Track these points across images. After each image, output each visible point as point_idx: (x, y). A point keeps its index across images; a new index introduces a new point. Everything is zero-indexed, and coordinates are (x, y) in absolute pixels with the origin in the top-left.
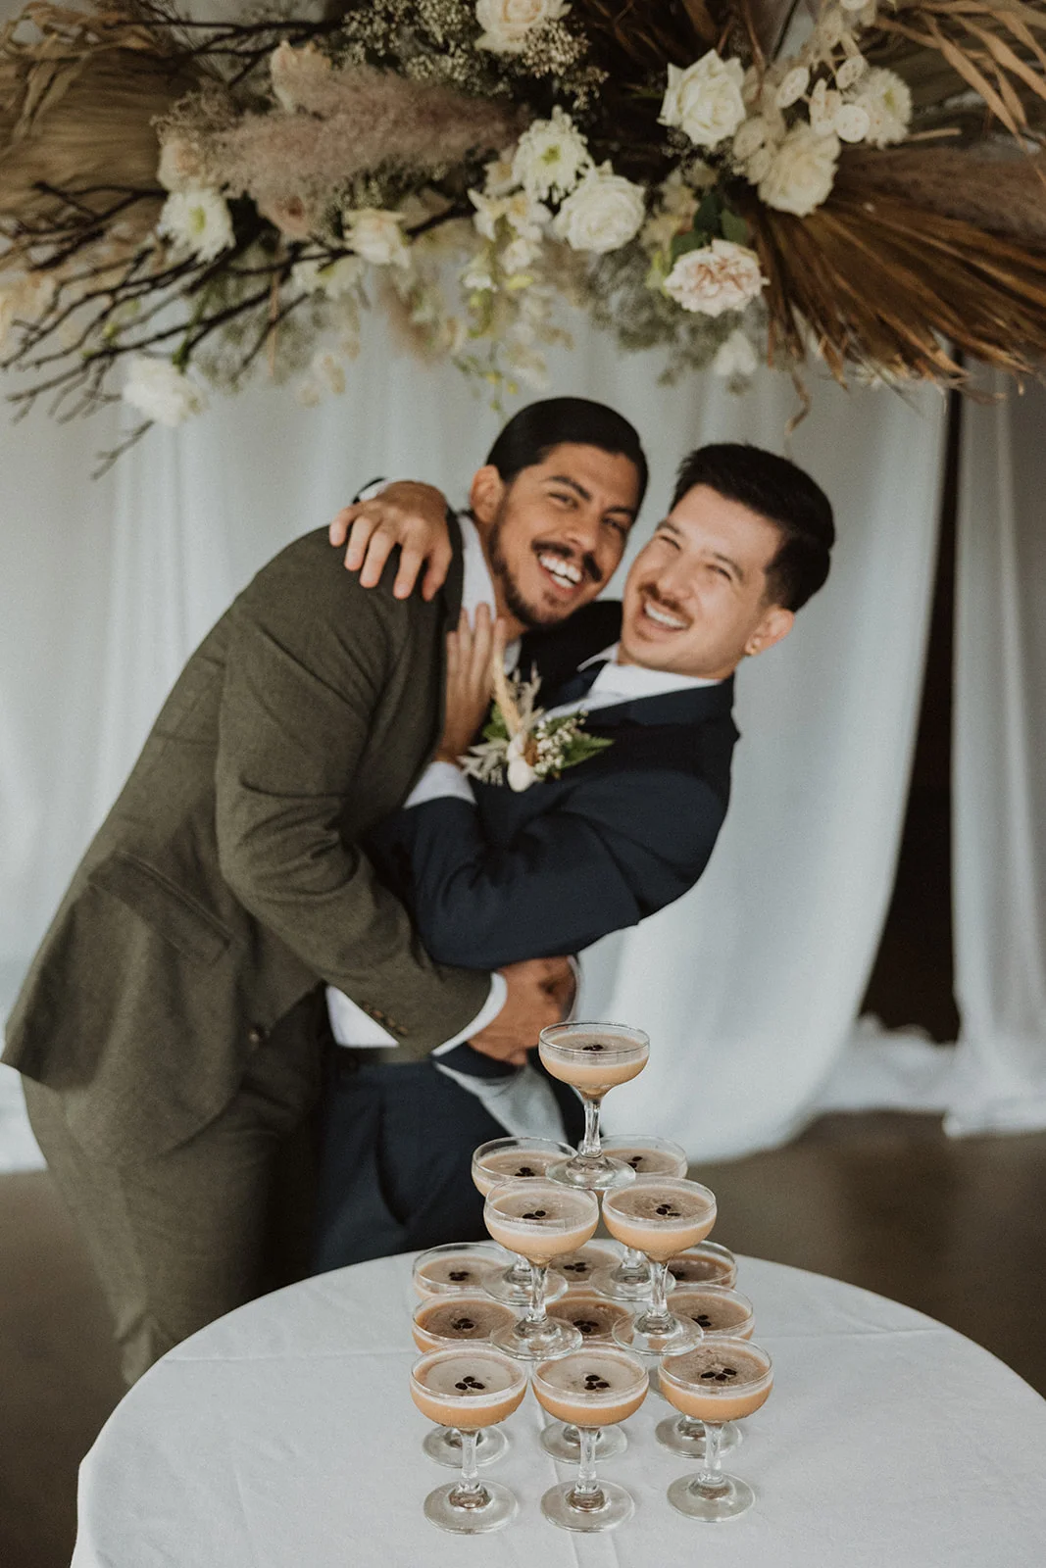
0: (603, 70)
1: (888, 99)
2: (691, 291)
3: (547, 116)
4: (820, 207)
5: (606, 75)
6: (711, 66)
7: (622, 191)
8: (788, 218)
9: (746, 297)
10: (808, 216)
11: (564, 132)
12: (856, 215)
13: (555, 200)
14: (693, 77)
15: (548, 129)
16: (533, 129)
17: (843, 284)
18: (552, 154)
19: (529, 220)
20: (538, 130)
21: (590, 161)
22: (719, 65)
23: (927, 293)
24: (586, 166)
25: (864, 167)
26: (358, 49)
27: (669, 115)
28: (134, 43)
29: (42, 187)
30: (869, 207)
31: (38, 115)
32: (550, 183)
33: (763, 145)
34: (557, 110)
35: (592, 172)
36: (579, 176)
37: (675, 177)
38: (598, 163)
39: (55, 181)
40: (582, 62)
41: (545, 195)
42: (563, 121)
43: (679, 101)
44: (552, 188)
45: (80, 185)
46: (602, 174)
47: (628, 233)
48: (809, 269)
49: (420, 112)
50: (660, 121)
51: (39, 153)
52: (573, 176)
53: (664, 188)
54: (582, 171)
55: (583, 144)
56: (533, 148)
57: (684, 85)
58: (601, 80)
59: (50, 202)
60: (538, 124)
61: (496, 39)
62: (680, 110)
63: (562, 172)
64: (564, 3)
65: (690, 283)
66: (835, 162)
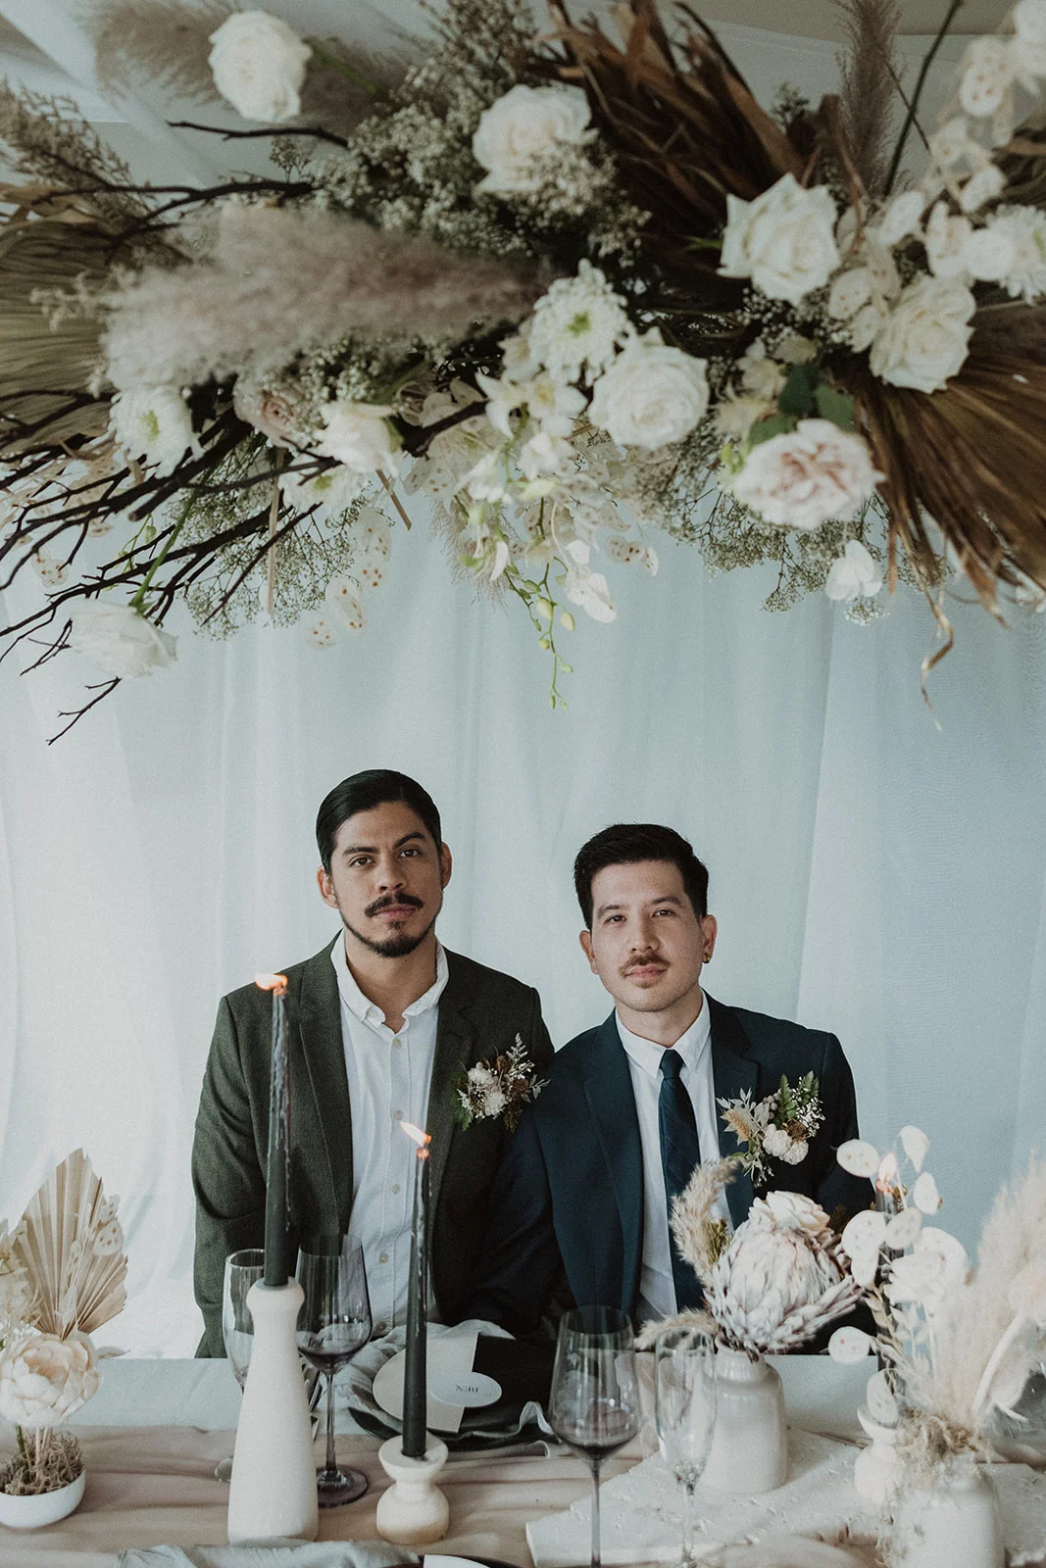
0: (642, 209)
2: (773, 494)
3: (573, 272)
4: (950, 380)
5: (647, 215)
6: (786, 198)
7: (676, 366)
8: (911, 397)
9: (852, 499)
10: (937, 392)
11: (594, 293)
12: (1005, 390)
13: (589, 382)
14: (763, 211)
15: (574, 290)
16: (552, 289)
17: (990, 478)
18: (581, 322)
19: (558, 411)
20: (560, 292)
21: (630, 328)
22: (800, 194)
24: (626, 335)
25: (1008, 330)
27: (732, 265)
28: (72, 218)
30: (1021, 379)
32: (580, 360)
33: (869, 303)
34: (584, 264)
35: (633, 343)
36: (618, 349)
37: (757, 350)
38: (642, 332)
40: (610, 199)
41: (575, 376)
42: (594, 281)
43: (745, 244)
44: (584, 367)
46: (648, 345)
47: (686, 421)
48: (942, 460)
49: (393, 272)
50: (721, 272)
52: (610, 350)
53: (743, 364)
54: (622, 343)
55: (621, 307)
56: (554, 315)
57: (752, 223)
58: (641, 221)
60: (560, 284)
61: (503, 179)
62: (748, 256)
63: (596, 345)
64: (588, 128)
65: (770, 482)
66: (970, 324)
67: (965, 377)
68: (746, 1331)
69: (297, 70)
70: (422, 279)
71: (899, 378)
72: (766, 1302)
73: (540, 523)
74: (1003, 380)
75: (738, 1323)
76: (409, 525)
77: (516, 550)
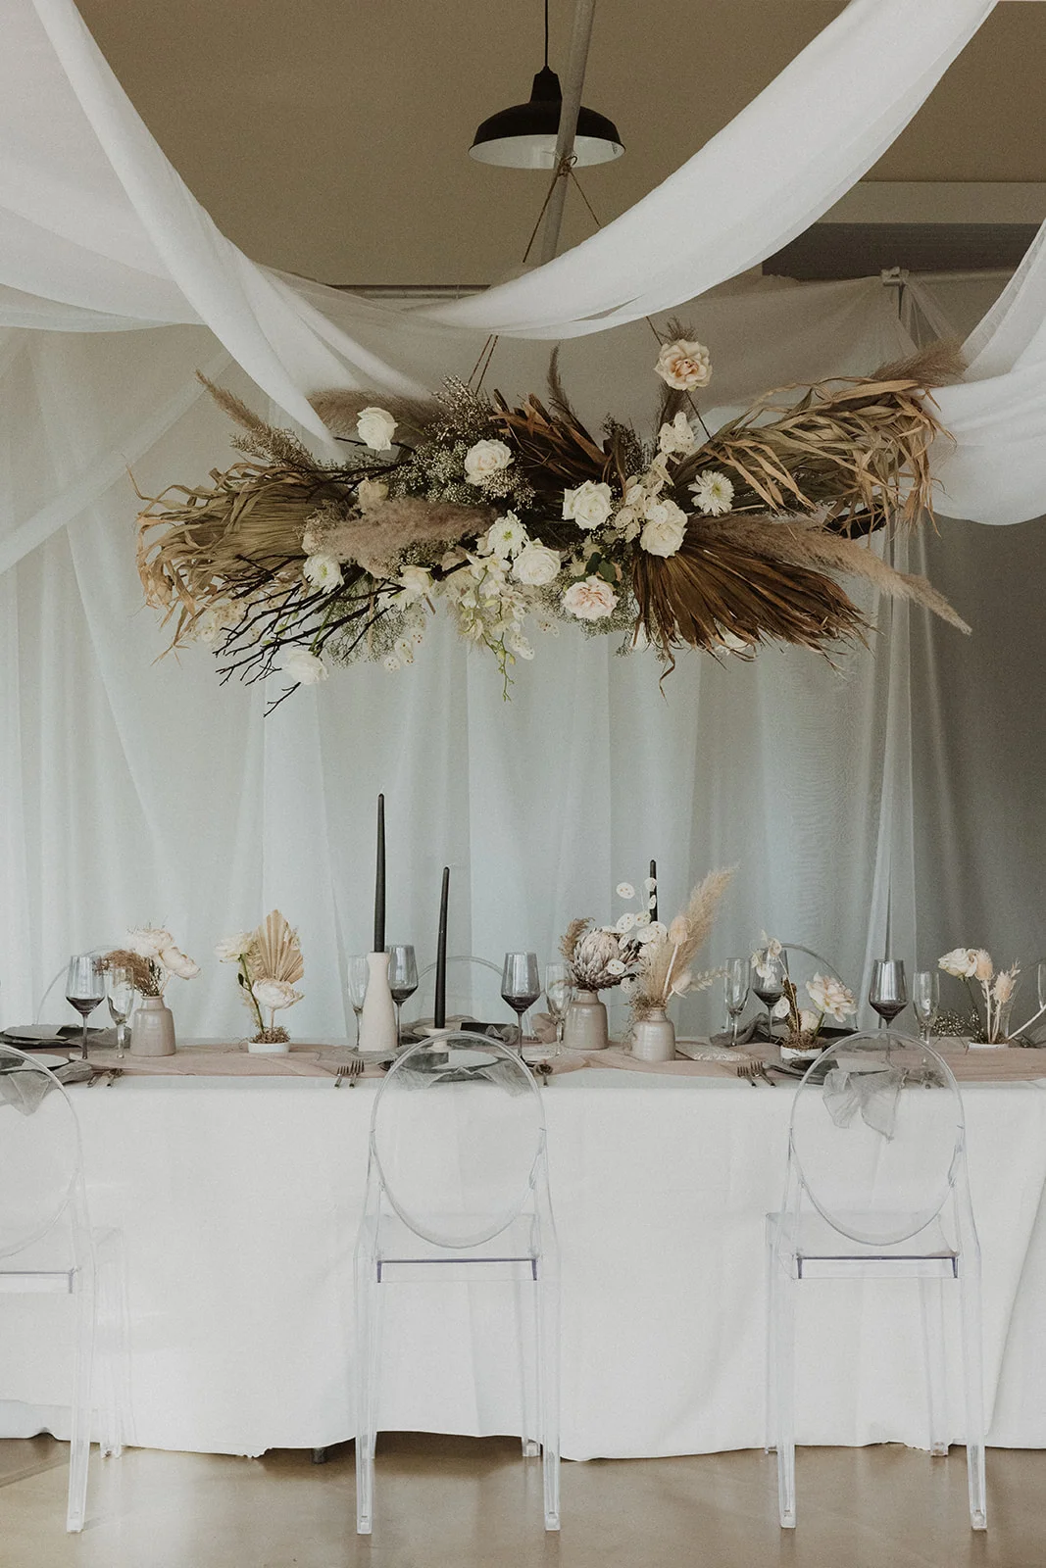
0: (532, 490)
1: (717, 489)
2: (577, 605)
3: (506, 515)
4: (675, 552)
5: (534, 492)
6: (589, 488)
7: (546, 554)
8: (658, 559)
9: (609, 608)
10: (668, 558)
11: (513, 523)
12: (697, 557)
13: (512, 558)
14: (578, 494)
15: (505, 522)
16: (498, 522)
18: (508, 535)
19: (498, 567)
21: (528, 538)
22: (594, 487)
23: (720, 603)
24: (526, 540)
26: (403, 486)
27: (566, 515)
28: (290, 481)
29: (239, 557)
30: (707, 552)
31: (239, 520)
32: (508, 549)
33: (633, 522)
34: (510, 512)
35: (528, 544)
36: (524, 546)
37: (588, 540)
38: (532, 538)
39: (245, 554)
40: (518, 488)
41: (506, 556)
42: (513, 518)
43: (571, 508)
44: (510, 551)
45: (260, 555)
46: (535, 544)
47: (549, 577)
49: (432, 519)
50: (564, 518)
51: (240, 539)
52: (520, 545)
54: (525, 543)
55: (525, 529)
56: (498, 531)
57: (574, 499)
58: (531, 495)
59: (244, 564)
60: (500, 519)
61: (474, 478)
62: (572, 511)
63: (514, 544)
64: (511, 457)
65: (574, 601)
66: (685, 527)
67: (682, 551)
68: (586, 973)
69: (391, 433)
70: (442, 520)
71: (654, 551)
72: (594, 958)
73: (499, 613)
74: (701, 552)
75: (583, 970)
76: (434, 612)
77: (487, 624)
